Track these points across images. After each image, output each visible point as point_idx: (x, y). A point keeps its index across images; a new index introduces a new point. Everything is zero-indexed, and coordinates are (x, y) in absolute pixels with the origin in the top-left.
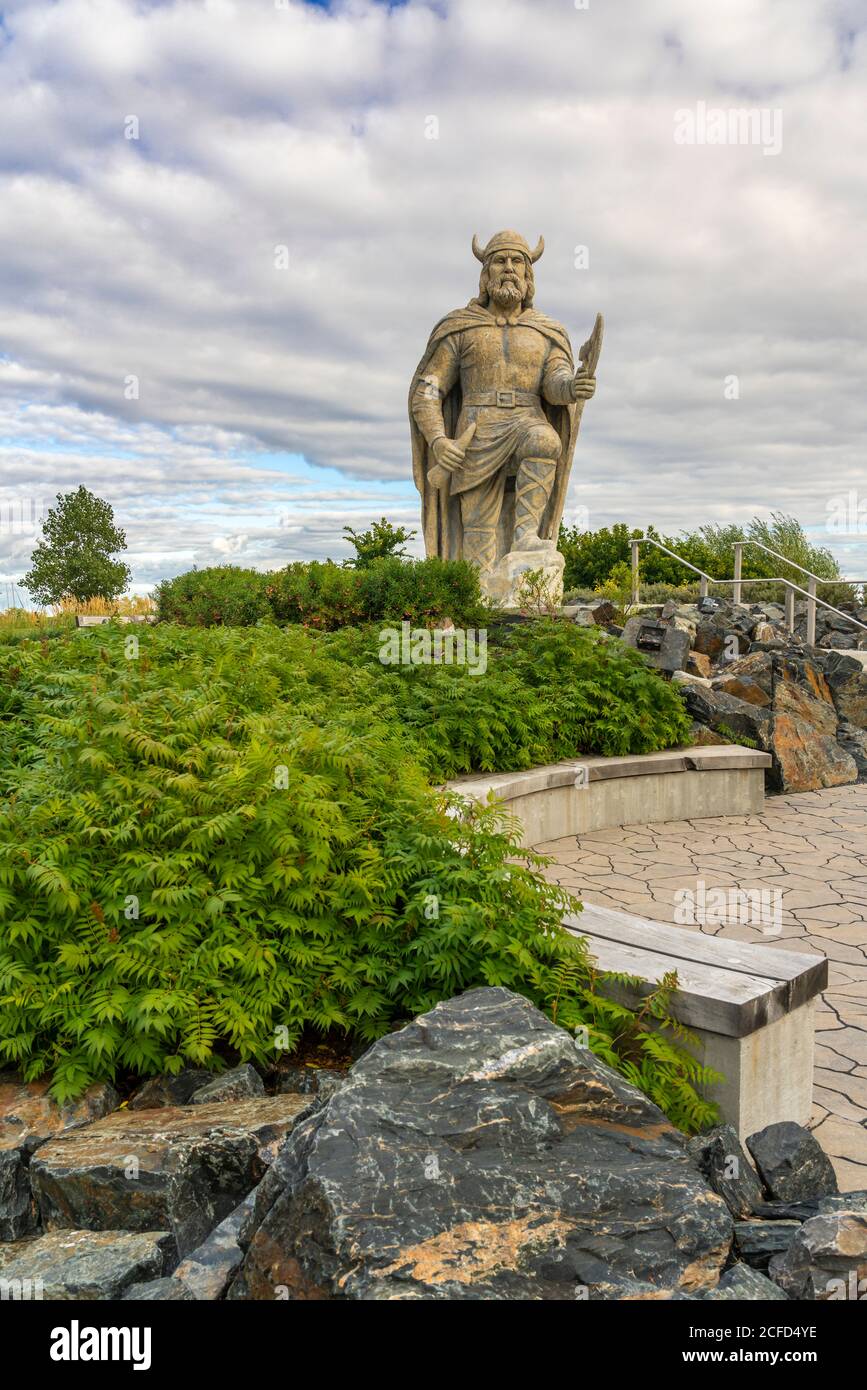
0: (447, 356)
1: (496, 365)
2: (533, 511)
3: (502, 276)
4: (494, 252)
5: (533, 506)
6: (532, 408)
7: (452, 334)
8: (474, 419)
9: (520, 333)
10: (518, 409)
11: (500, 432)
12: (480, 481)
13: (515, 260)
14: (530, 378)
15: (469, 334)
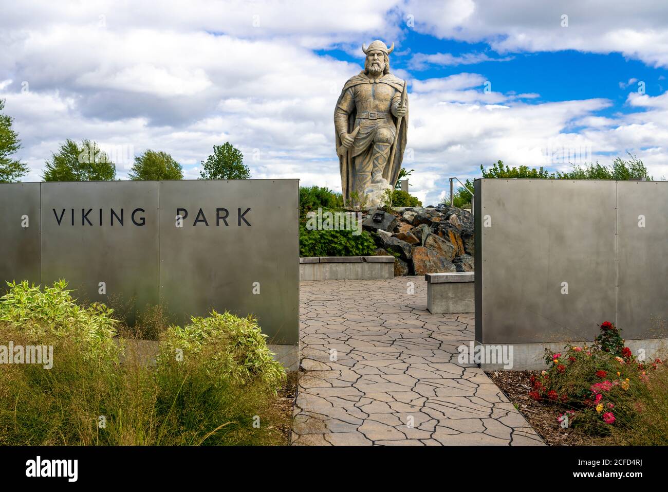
0: (349, 97)
1: (369, 101)
2: (379, 165)
3: (372, 62)
4: (370, 51)
5: (379, 164)
6: (385, 119)
7: (351, 87)
8: (359, 124)
9: (380, 86)
10: (378, 120)
11: (369, 130)
12: (360, 152)
13: (378, 54)
14: (384, 106)
15: (358, 87)
